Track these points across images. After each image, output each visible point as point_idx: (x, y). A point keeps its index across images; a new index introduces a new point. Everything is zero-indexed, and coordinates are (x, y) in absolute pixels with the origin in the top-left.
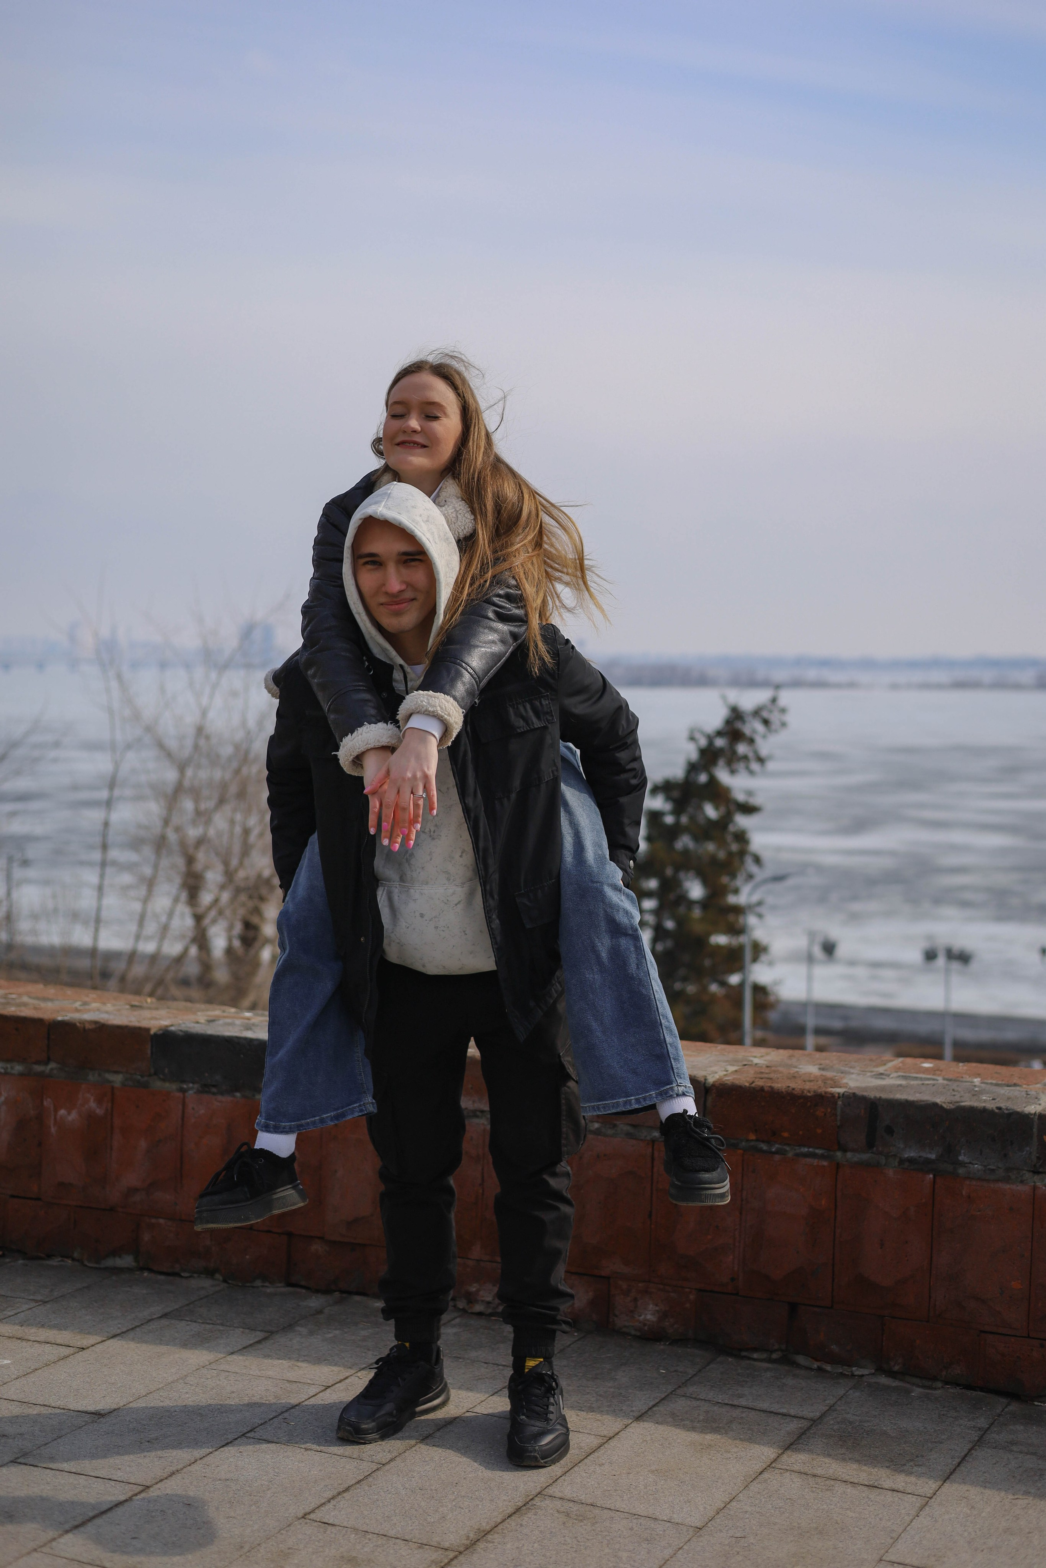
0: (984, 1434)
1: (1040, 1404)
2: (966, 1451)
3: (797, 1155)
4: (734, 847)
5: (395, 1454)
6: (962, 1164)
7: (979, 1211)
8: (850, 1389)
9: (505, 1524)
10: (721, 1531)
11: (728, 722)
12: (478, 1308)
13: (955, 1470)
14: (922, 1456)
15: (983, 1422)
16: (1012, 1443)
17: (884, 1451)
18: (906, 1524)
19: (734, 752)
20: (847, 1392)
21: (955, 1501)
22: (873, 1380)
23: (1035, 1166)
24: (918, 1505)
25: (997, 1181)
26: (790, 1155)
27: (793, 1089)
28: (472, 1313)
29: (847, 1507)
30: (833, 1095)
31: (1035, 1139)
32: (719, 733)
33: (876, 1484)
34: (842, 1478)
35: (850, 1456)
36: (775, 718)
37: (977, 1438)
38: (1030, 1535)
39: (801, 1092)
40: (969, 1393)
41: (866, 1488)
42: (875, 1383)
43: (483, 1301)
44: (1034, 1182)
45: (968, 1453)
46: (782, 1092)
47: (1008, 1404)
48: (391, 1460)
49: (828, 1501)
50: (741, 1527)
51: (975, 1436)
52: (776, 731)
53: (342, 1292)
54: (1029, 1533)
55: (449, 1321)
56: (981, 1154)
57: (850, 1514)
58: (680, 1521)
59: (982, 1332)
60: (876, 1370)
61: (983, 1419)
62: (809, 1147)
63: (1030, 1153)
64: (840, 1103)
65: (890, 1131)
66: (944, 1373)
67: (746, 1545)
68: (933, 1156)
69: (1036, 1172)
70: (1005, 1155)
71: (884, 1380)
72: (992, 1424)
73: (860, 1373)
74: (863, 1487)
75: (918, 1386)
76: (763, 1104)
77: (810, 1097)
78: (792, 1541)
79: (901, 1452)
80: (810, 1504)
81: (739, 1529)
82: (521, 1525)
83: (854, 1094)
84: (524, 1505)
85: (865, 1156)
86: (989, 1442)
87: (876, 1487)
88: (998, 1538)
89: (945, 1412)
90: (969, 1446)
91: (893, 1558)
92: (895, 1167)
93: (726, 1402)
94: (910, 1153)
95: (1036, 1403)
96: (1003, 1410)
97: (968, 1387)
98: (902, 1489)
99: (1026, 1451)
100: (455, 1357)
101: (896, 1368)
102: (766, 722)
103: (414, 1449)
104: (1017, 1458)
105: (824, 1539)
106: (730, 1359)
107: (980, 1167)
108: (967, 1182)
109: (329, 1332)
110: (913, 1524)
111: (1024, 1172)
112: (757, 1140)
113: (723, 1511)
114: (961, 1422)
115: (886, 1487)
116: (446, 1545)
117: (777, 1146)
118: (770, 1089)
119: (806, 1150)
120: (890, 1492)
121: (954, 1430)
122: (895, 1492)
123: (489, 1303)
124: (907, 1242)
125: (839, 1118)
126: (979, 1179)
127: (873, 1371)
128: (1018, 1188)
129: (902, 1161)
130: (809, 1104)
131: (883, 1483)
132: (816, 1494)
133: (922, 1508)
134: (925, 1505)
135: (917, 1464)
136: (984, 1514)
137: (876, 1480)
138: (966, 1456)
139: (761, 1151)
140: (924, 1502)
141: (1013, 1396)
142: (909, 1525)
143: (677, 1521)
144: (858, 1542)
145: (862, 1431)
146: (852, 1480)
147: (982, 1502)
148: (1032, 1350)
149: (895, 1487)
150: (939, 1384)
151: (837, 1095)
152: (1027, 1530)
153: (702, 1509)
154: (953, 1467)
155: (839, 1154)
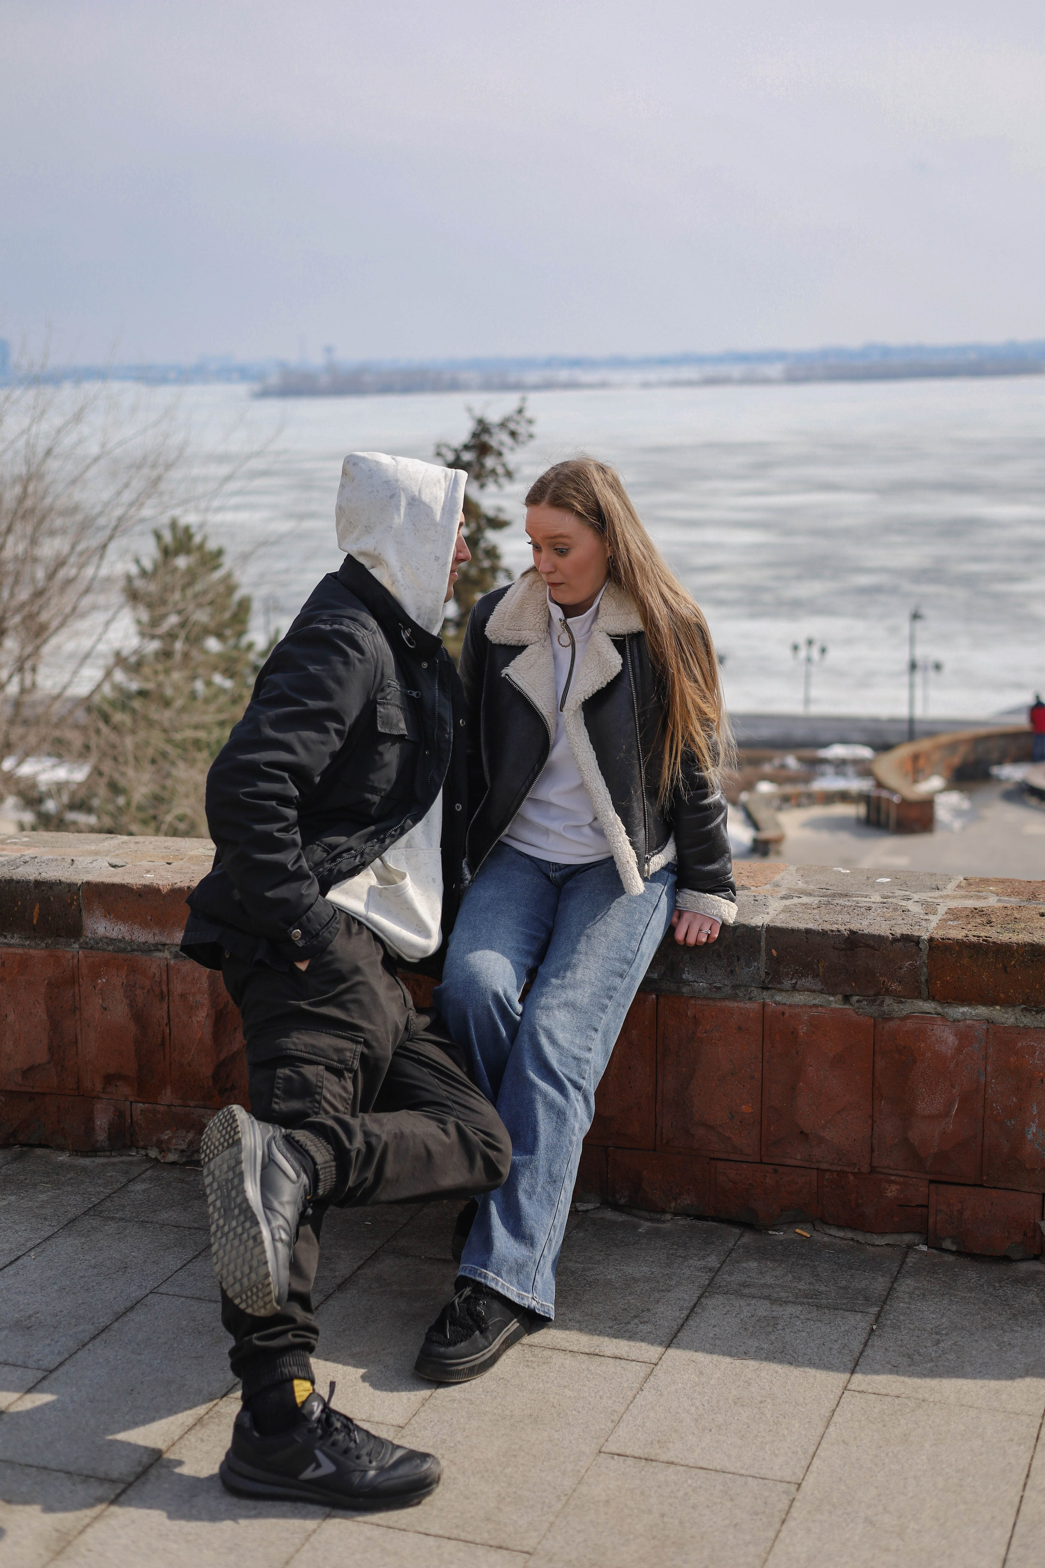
0: (714, 1277)
1: (774, 1233)
2: (695, 1299)
4: (486, 564)
5: (66, 1355)
6: (687, 983)
7: (705, 1033)
8: (574, 1229)
9: (184, 1442)
10: (425, 1428)
11: (475, 435)
12: (172, 1157)
13: (683, 1325)
14: (648, 1310)
15: (713, 1261)
16: (745, 1285)
17: (607, 1307)
18: (629, 1402)
19: (482, 466)
20: (569, 1234)
21: (682, 1366)
22: (600, 1215)
23: (763, 982)
24: (642, 1374)
25: (724, 999)
28: (165, 1163)
29: (566, 1384)
31: (763, 954)
32: (466, 447)
33: (597, 1351)
34: (561, 1346)
35: (571, 1316)
36: (522, 429)
37: (707, 1282)
38: (762, 1405)
40: (699, 1224)
41: (585, 1357)
42: (602, 1219)
43: (176, 1149)
44: (764, 999)
45: (696, 1303)
47: (741, 1236)
48: (61, 1364)
49: (544, 1378)
50: (447, 1421)
51: (704, 1280)
52: (523, 443)
53: (23, 1145)
54: (761, 1402)
55: (139, 1175)
56: (706, 972)
57: (569, 1393)
58: (380, 1420)
59: (712, 1159)
60: (601, 1204)
61: (714, 1257)
63: (758, 969)
66: (673, 1204)
67: (452, 1445)
69: (765, 988)
70: (732, 972)
71: (610, 1215)
72: (724, 1261)
73: (585, 1209)
74: (582, 1356)
75: (647, 1220)
78: (503, 1435)
79: (626, 1307)
80: (525, 1384)
81: (445, 1424)
82: (202, 1440)
84: (207, 1413)
86: (720, 1286)
87: (597, 1355)
88: (727, 1411)
89: (674, 1252)
90: (698, 1293)
91: (614, 1449)
93: (438, 1256)
95: (771, 1232)
96: (736, 1243)
97: (699, 1218)
98: (625, 1356)
99: (760, 1294)
100: (142, 1221)
101: (623, 1201)
102: (513, 434)
103: (87, 1347)
104: (749, 1305)
105: (539, 1429)
106: (445, 1202)
107: (705, 985)
108: (693, 1002)
109: (4, 1199)
110: (636, 1400)
111: (752, 989)
113: (429, 1401)
114: (691, 1262)
115: (608, 1353)
116: (115, 1475)
120: (612, 1360)
121: (684, 1274)
122: (618, 1360)
123: (182, 1151)
124: (630, 1068)
126: (705, 998)
127: (598, 1205)
128: (747, 1006)
131: (606, 1349)
132: (532, 1370)
133: (646, 1379)
134: (650, 1375)
135: (642, 1320)
136: (713, 1382)
137: (598, 1346)
138: (695, 1306)
140: (649, 1370)
141: (748, 1225)
142: (631, 1402)
143: (376, 1419)
144: (576, 1430)
145: (585, 1282)
146: (571, 1348)
147: (711, 1364)
148: (765, 1176)
149: (618, 1353)
150: (668, 1217)
152: (759, 1399)
153: (405, 1401)
154: (680, 1322)
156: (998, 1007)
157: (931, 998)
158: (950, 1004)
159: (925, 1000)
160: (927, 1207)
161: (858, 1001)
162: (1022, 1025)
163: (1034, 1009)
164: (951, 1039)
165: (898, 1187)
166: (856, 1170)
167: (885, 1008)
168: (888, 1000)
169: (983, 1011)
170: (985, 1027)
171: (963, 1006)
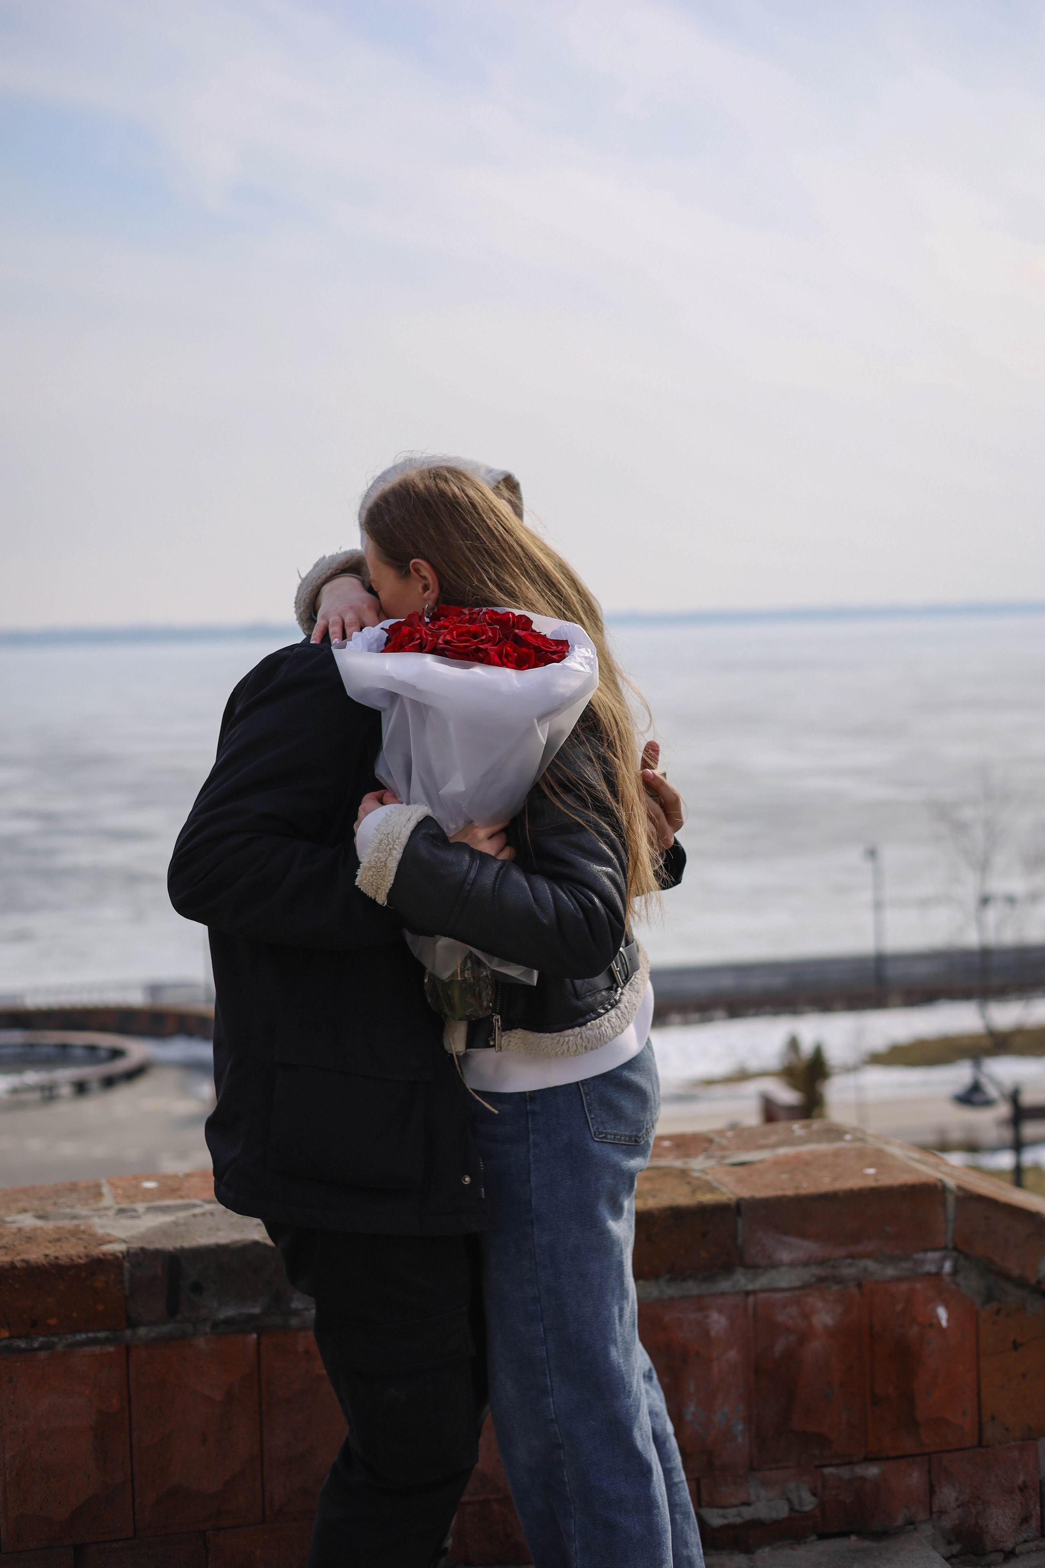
3: (70, 1346)
6: (296, 1313)
26: (60, 1348)
27: (57, 1258)
30: (114, 1255)
39: (68, 1260)
46: (44, 1265)
62: (87, 1331)
64: (127, 1265)
65: (197, 1288)
68: (257, 1310)
76: (17, 1286)
77: (84, 1265)
83: (143, 1250)
85: (167, 1328)
92: (205, 1334)
94: (228, 1312)
112: (11, 1337)
117: (41, 1339)
118: (24, 1265)
119: (84, 1336)
124: (231, 1429)
125: (127, 1285)
129: (215, 1325)
130: (84, 1274)
139: (20, 1351)
151: (120, 1255)
155: (128, 1333)
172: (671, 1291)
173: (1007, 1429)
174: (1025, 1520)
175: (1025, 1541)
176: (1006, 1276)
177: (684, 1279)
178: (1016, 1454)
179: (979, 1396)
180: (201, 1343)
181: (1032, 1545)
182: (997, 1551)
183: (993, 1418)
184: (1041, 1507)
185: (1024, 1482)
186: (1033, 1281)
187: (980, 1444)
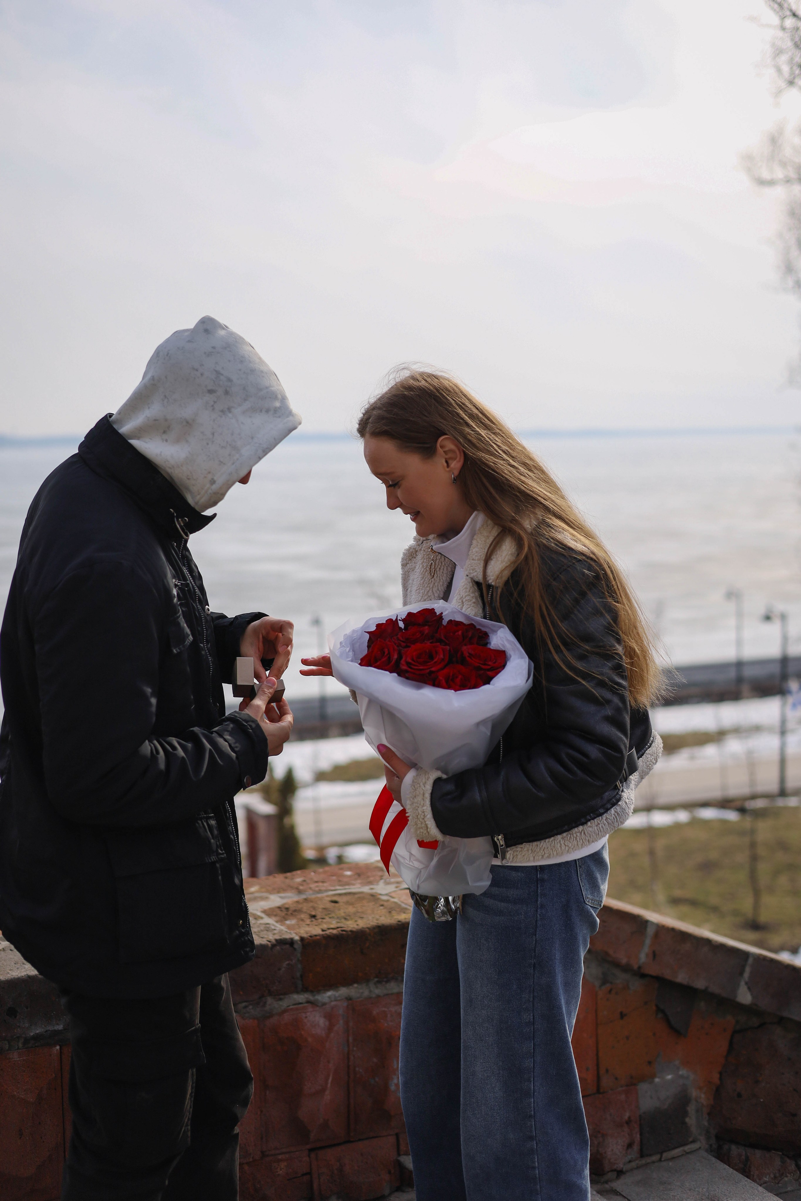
65: (12, 1012)
68: (60, 1027)
92: (18, 1049)
94: (38, 1030)
129: (26, 1041)
156: (355, 985)
157: (305, 989)
158: (319, 992)
159: (298, 992)
160: (309, 1173)
161: (246, 1007)
162: (374, 996)
163: (385, 980)
164: (322, 1021)
165: (285, 1164)
166: (251, 1160)
167: (268, 1008)
168: (270, 1000)
169: (343, 991)
170: (345, 1004)
171: (328, 990)
172: (378, 991)
173: (616, 1079)
174: (630, 1146)
175: (630, 1162)
176: (616, 964)
177: (387, 982)
178: (623, 1097)
179: (597, 1055)
180: (15, 1056)
181: (633, 1164)
182: (612, 1171)
183: (607, 1071)
184: (641, 1134)
185: (629, 1118)
186: (635, 967)
187: (598, 1091)
